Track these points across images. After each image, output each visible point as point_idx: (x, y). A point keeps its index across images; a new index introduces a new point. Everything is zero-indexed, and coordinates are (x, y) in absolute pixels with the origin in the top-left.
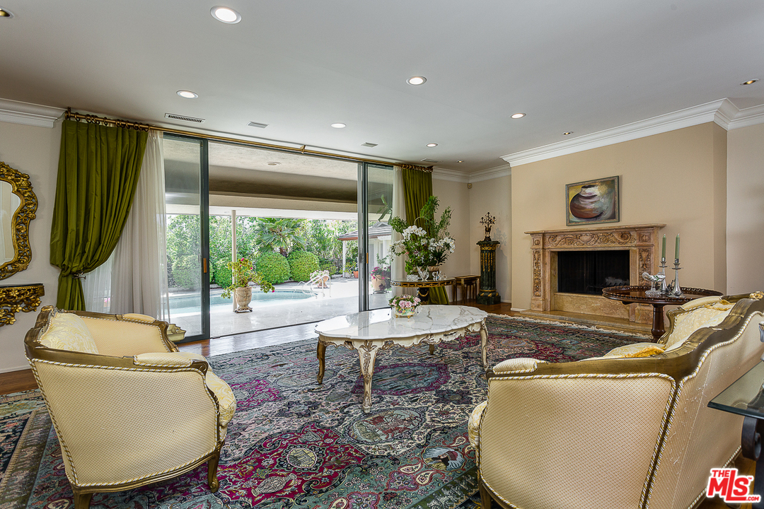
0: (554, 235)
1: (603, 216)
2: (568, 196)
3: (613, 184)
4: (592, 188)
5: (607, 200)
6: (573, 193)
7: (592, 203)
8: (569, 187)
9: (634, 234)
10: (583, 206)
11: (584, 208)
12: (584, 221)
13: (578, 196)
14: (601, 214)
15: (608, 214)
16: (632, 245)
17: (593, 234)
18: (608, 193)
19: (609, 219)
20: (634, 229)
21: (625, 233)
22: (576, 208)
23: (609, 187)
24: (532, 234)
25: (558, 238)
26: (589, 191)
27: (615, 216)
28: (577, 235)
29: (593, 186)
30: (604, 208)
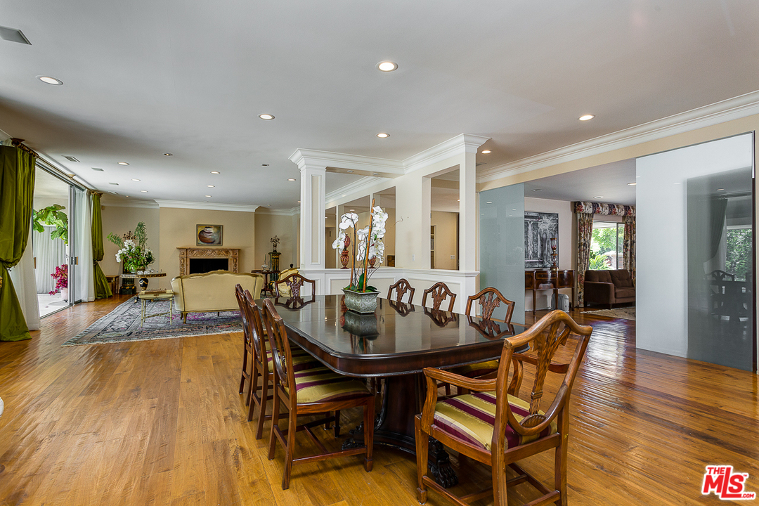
0: (193, 250)
1: (215, 243)
2: (197, 230)
3: (219, 228)
5: (217, 235)
6: (200, 230)
7: (210, 236)
8: (198, 226)
9: (231, 252)
10: (205, 236)
11: (206, 238)
12: (206, 244)
13: (203, 231)
14: (214, 241)
15: (217, 242)
16: (230, 256)
17: (213, 251)
18: (218, 232)
19: (217, 244)
20: (232, 250)
21: (227, 251)
22: (201, 237)
24: (180, 249)
25: (195, 252)
26: (208, 229)
27: (220, 243)
28: (205, 251)
29: (211, 228)
30: (216, 239)
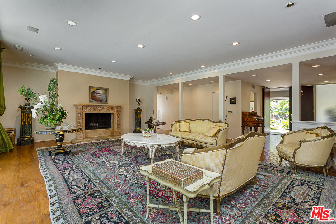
0: (87, 106)
1: (103, 101)
2: (90, 91)
4: (99, 90)
5: (104, 96)
6: (92, 90)
7: (99, 95)
8: (90, 88)
9: (115, 108)
10: (96, 96)
11: (96, 97)
12: (96, 102)
13: (94, 92)
14: (102, 100)
15: (104, 100)
17: (102, 107)
18: (105, 93)
19: (105, 102)
21: (112, 107)
22: (93, 96)
23: (105, 91)
25: (89, 108)
26: (98, 91)
27: (106, 102)
28: (96, 107)
29: (100, 90)
30: (103, 98)
